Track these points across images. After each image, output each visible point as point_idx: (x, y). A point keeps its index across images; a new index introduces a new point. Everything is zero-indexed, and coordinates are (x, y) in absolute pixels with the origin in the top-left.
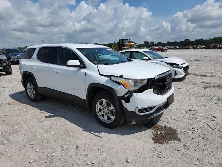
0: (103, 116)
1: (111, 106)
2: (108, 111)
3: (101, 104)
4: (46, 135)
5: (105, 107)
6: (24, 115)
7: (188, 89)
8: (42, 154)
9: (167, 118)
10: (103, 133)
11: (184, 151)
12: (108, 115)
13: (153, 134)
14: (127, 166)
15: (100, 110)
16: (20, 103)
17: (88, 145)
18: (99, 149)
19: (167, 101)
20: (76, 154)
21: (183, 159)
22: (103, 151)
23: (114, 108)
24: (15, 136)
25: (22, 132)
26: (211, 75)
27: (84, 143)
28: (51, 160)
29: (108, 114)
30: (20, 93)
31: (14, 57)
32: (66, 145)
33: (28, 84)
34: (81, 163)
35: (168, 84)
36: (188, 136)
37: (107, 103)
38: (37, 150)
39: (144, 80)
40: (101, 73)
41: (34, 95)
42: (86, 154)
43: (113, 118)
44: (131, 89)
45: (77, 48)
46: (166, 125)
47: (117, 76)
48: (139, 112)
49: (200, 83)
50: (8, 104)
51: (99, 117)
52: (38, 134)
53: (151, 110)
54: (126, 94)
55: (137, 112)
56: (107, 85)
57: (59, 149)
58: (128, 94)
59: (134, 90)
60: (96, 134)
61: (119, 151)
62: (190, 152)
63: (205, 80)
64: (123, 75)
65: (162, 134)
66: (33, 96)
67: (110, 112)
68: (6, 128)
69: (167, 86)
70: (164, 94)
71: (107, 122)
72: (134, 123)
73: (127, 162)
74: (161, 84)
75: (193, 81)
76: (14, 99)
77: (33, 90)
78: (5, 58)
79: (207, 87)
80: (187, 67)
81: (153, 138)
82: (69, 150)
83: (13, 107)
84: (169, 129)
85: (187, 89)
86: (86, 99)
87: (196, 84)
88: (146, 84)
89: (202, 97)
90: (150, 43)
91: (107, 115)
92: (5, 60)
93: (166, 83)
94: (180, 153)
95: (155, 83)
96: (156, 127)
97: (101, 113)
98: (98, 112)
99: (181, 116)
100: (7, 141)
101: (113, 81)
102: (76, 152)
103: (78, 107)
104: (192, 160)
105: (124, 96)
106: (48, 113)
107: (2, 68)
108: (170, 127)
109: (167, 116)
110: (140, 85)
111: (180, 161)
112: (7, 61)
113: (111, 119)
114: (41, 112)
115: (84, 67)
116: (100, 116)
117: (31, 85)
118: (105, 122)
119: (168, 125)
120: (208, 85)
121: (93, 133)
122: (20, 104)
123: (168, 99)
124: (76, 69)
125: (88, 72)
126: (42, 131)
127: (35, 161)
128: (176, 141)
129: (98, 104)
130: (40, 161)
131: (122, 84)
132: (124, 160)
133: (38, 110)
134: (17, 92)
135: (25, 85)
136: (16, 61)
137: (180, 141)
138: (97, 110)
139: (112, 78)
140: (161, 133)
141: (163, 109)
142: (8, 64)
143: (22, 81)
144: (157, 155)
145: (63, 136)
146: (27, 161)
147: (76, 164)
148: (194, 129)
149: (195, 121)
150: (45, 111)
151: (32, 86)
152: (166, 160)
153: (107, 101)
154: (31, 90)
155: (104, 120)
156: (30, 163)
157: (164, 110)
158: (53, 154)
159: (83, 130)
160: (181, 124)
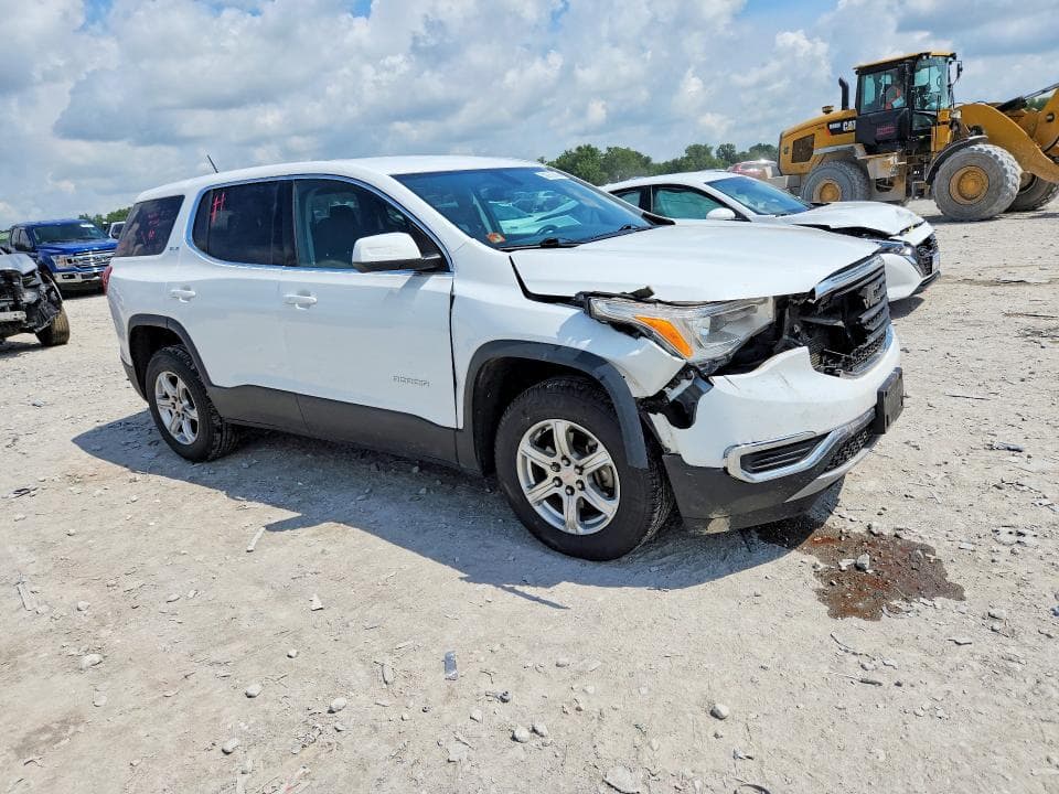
0: (556, 501)
1: (593, 449)
2: (578, 477)
3: (545, 441)
4: (283, 615)
5: (564, 458)
6: (160, 528)
7: (949, 349)
8: (277, 707)
9: (871, 495)
10: (564, 583)
11: (989, 645)
12: (582, 494)
13: (818, 575)
14: (716, 736)
15: (540, 474)
16: (134, 471)
17: (502, 645)
18: (562, 660)
19: (876, 407)
20: (451, 695)
21: (998, 686)
22: (580, 673)
23: (610, 462)
24: (132, 626)
25: (163, 606)
26: (1044, 276)
27: (478, 642)
28: (329, 730)
29: (583, 488)
30: (126, 425)
31: (70, 261)
32: (391, 653)
33: (163, 377)
34: (485, 735)
35: (871, 320)
36: (996, 571)
37: (572, 435)
38: (254, 689)
39: (760, 308)
40: (532, 289)
41: (194, 431)
42: (499, 690)
43: (609, 508)
44: (697, 356)
45: (394, 176)
46: (875, 524)
47: (623, 296)
48: (743, 466)
49: (1001, 318)
50: (74, 479)
51: (538, 509)
52: (245, 611)
53: (804, 455)
54: (673, 383)
55: (737, 472)
56: (573, 345)
57: (360, 674)
58: (686, 384)
59: (714, 361)
60: (527, 590)
61: (664, 665)
62: (1024, 645)
63: (1020, 300)
64: (653, 289)
65: (864, 570)
66: (189, 437)
67: (592, 481)
68: (79, 592)
69: (870, 332)
70: (863, 374)
71: (581, 531)
72: (719, 525)
73: (715, 714)
74: (840, 323)
75: (959, 308)
76: (97, 453)
77: (186, 402)
78: (27, 264)
79: (1039, 334)
80: (928, 243)
81: (819, 592)
82: (408, 675)
83: (98, 491)
84: (894, 543)
85: (942, 350)
86: (461, 426)
87: (979, 324)
88: (770, 325)
89: (1023, 380)
90: (714, 153)
91: (578, 494)
92: (32, 273)
93: (865, 317)
94: (972, 654)
95: (814, 320)
96: (824, 541)
97: (546, 488)
98: (531, 487)
99: (938, 476)
100: (96, 658)
101: (600, 319)
102: (448, 683)
103: (421, 470)
104: (1042, 686)
105: (661, 394)
106: (278, 507)
107: (20, 315)
108: (896, 536)
109: (872, 485)
110: (741, 334)
111: (982, 694)
112: (38, 280)
113: (600, 513)
114: (243, 508)
115: (443, 267)
116: (540, 503)
117: (173, 381)
118: (570, 531)
119: (884, 526)
120: (1042, 324)
121: (517, 588)
122: (132, 476)
123: (881, 395)
124: (399, 279)
125: (462, 289)
126: (261, 594)
127: (253, 742)
128: (939, 601)
129: (525, 447)
130: (276, 741)
131: (649, 335)
132: (698, 709)
133: (222, 495)
134: (105, 421)
135: (144, 383)
136: (78, 279)
137: (962, 599)
138: (524, 476)
139: (600, 306)
140: (859, 568)
141: (859, 449)
142: (48, 292)
143: (130, 363)
144: (860, 674)
145: (371, 613)
146: (209, 745)
147: (458, 740)
148: (1020, 534)
149: (1013, 495)
150: (260, 501)
151: (181, 384)
152: (913, 692)
153: (572, 430)
154: (177, 404)
155: (563, 522)
156: (227, 753)
157: (864, 451)
158: (335, 704)
159: (461, 579)
160: (949, 514)
